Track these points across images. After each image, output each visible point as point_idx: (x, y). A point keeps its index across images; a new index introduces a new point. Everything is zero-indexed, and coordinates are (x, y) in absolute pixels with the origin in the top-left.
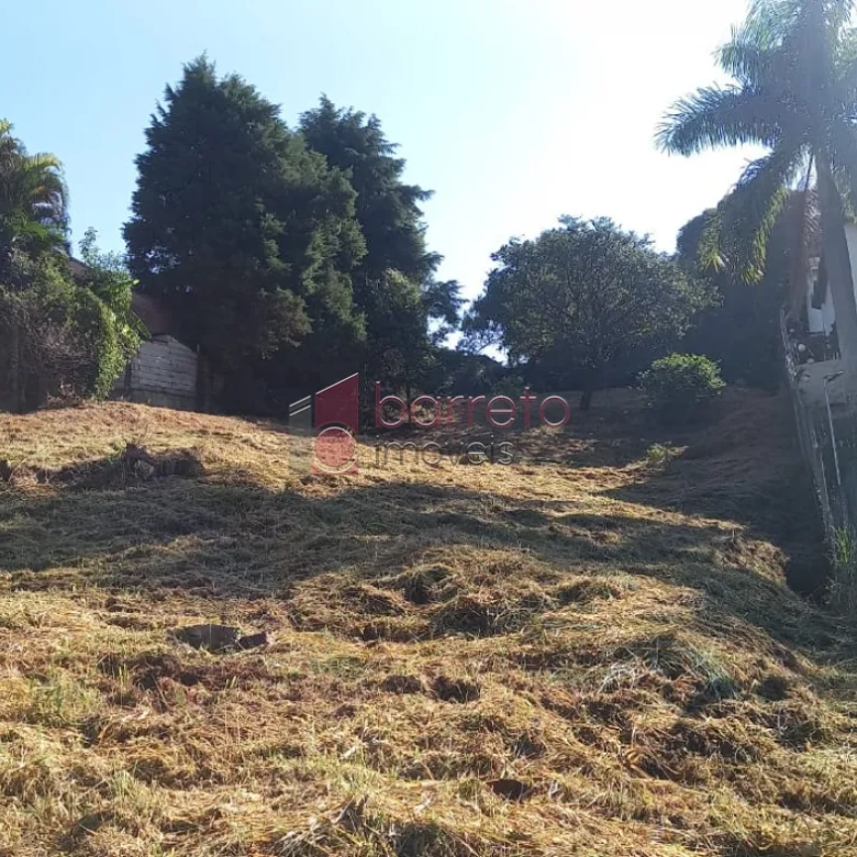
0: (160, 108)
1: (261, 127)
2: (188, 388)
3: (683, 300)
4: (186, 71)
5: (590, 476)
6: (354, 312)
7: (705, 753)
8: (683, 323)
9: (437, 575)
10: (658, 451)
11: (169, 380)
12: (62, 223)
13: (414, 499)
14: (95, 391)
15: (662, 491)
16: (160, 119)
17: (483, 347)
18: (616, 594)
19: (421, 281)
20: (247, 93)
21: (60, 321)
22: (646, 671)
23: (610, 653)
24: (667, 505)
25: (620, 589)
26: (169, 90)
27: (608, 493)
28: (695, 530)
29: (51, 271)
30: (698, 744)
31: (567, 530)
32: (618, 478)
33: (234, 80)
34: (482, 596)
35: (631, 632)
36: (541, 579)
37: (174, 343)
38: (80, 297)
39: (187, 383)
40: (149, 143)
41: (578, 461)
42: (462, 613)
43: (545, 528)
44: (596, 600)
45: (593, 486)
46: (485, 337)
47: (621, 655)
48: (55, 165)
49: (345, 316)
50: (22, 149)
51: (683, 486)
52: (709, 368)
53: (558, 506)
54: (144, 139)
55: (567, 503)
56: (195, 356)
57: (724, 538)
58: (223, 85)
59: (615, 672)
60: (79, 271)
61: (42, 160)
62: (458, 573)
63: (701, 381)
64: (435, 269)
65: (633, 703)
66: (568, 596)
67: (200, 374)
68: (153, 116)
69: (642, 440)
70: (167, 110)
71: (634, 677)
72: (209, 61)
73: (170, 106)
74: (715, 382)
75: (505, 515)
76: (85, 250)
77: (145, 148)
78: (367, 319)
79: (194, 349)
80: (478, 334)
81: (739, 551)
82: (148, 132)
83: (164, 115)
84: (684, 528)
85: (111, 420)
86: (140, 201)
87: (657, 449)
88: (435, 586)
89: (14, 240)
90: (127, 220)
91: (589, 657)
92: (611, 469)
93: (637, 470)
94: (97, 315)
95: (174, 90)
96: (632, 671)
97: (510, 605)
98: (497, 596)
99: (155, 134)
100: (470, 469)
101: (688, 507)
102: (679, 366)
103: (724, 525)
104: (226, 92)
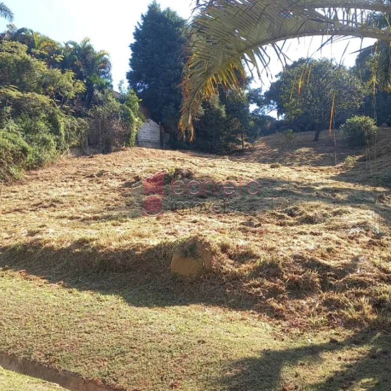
0: (138, 23)
1: (181, 29)
2: (158, 140)
3: (359, 92)
4: (149, 7)
5: (321, 170)
6: (220, 104)
7: (376, 246)
8: (359, 102)
9: (296, 209)
10: (350, 159)
11: (151, 137)
12: (110, 77)
13: (266, 184)
14: (129, 143)
15: (352, 175)
16: (138, 27)
17: (268, 113)
18: (349, 213)
19: (246, 88)
20: (174, 14)
21: (118, 118)
22: (361, 230)
23: (351, 227)
24: (355, 182)
25: (350, 211)
26: (142, 16)
27: (332, 178)
28: (368, 192)
29: (110, 98)
30: (374, 244)
31: (322, 194)
32: (334, 171)
33: (168, 9)
34: (311, 214)
35: (356, 222)
36: (327, 209)
37: (152, 122)
38: (122, 108)
39: (157, 138)
40: (135, 38)
41: (317, 163)
42: (306, 218)
43: (315, 193)
44: (344, 214)
45: (324, 175)
46: (269, 108)
47: (354, 227)
48: (108, 54)
49: (217, 106)
50: (93, 49)
51: (361, 173)
52: (371, 122)
53: (317, 185)
54: (133, 36)
55: (319, 183)
56: (159, 126)
57: (378, 194)
58: (164, 12)
59: (353, 230)
60: (118, 96)
61: (102, 53)
62: (302, 209)
63: (368, 128)
64: (251, 83)
65: (359, 236)
66: (335, 214)
67: (161, 134)
68: (136, 27)
69: (342, 153)
70: (142, 24)
71: (358, 232)
72: (158, 3)
73: (143, 23)
74: (374, 127)
75: (299, 189)
76: (120, 88)
77: (133, 41)
78: (225, 107)
79: (158, 124)
80: (266, 107)
81: (384, 199)
82: (134, 34)
83: (140, 25)
84: (363, 192)
85: (137, 155)
86: (133, 63)
87: (349, 158)
88: (296, 212)
89: (94, 86)
90: (128, 71)
91: (345, 227)
92: (330, 167)
93: (341, 167)
94: (129, 115)
95: (144, 16)
96: (358, 230)
97: (320, 216)
98: (315, 214)
99: (137, 35)
100: (276, 170)
101: (363, 182)
102: (357, 121)
103: (378, 189)
104: (166, 15)
